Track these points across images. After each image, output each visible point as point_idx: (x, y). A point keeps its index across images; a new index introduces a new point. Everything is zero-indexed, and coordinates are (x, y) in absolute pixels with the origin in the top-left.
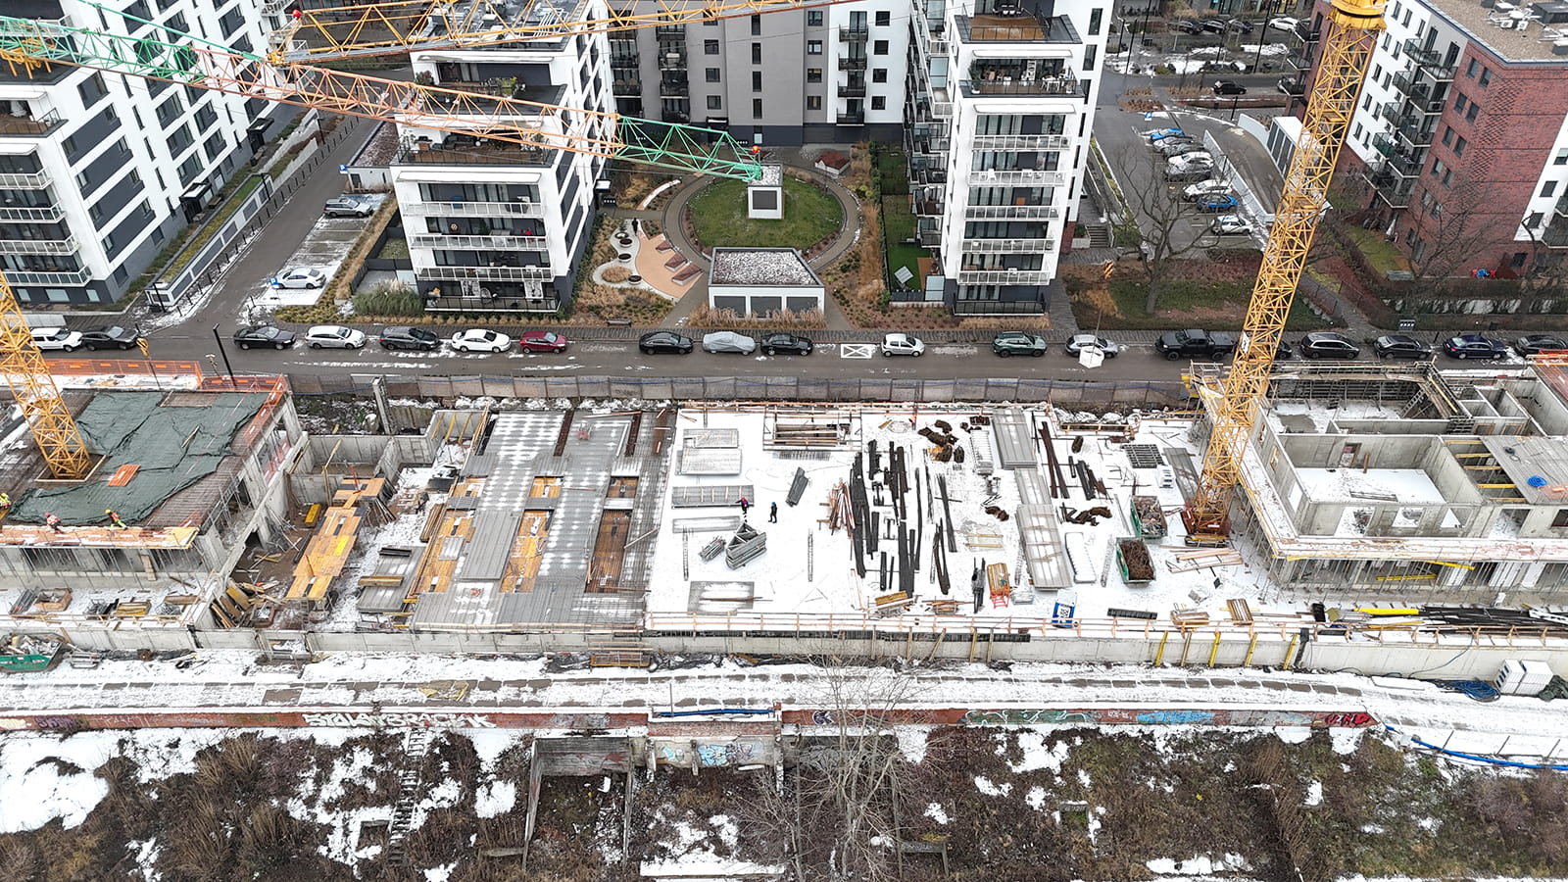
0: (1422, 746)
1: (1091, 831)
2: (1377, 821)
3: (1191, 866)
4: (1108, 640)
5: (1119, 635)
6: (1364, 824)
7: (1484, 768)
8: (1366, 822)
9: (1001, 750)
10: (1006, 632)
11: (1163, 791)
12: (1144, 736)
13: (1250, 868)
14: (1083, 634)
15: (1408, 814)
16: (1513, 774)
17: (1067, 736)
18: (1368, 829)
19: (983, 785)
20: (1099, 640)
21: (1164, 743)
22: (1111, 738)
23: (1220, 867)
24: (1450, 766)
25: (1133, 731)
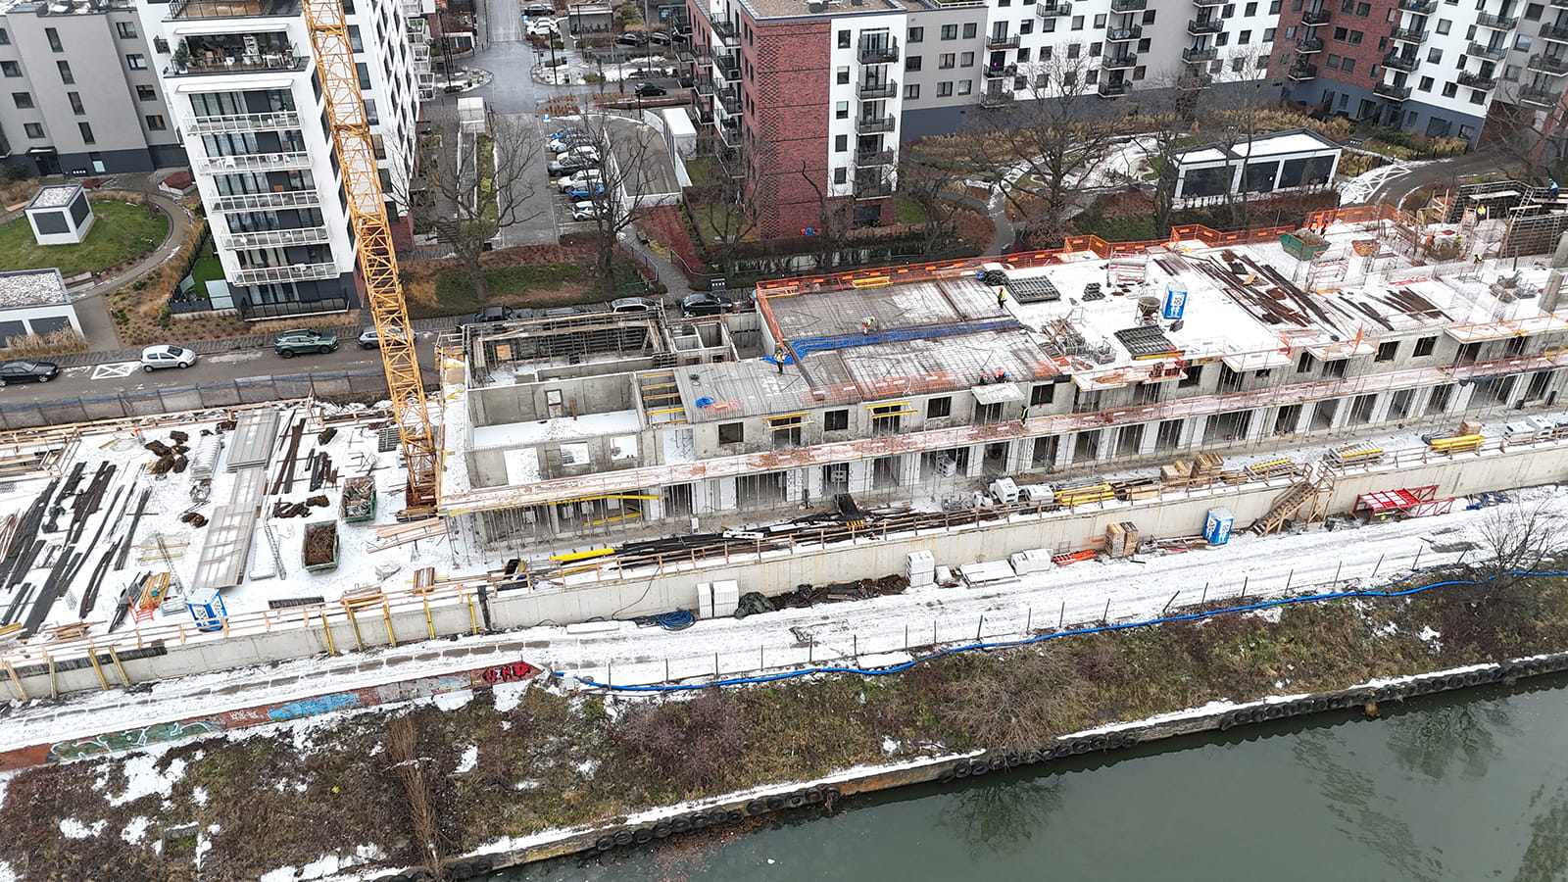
0: (593, 687)
1: (199, 855)
2: (533, 776)
3: (311, 871)
4: (263, 635)
5: (273, 628)
6: (518, 781)
7: (652, 697)
8: (519, 779)
9: (100, 783)
10: (136, 647)
11: (293, 793)
12: (281, 734)
13: (383, 856)
14: (231, 634)
15: (567, 760)
16: (680, 699)
17: (184, 752)
18: (521, 786)
19: (71, 829)
20: (251, 637)
21: (304, 737)
22: (239, 744)
23: (348, 862)
24: (616, 702)
25: (267, 731)
